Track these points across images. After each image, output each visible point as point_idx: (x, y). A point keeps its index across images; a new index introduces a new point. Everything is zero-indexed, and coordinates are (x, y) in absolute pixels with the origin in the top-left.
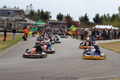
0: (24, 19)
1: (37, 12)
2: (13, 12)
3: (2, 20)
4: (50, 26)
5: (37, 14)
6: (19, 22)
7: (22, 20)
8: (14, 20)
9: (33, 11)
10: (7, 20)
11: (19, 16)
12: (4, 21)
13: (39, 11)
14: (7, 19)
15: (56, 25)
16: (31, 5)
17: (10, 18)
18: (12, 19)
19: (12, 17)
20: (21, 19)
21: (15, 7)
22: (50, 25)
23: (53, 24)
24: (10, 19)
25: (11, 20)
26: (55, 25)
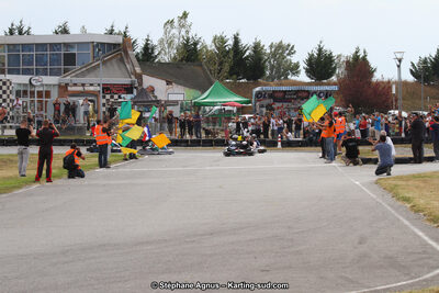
0: (141, 83)
1: (211, 46)
2: (91, 51)
3: (37, 89)
4: (264, 110)
5: (211, 58)
6: (116, 96)
7: (128, 89)
8: (92, 88)
9: (195, 44)
10: (63, 88)
11: (116, 67)
12: (48, 94)
13: (220, 41)
14: (59, 86)
15: (289, 101)
16: (185, 15)
17: (76, 80)
18: (83, 85)
19: (83, 75)
20: (126, 81)
21: (109, 28)
22: (262, 106)
23: (276, 100)
24: (75, 85)
25: (81, 89)
26: (285, 104)
